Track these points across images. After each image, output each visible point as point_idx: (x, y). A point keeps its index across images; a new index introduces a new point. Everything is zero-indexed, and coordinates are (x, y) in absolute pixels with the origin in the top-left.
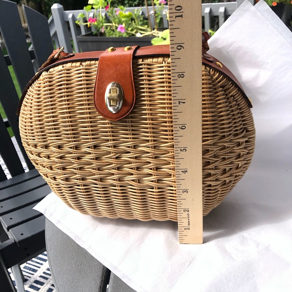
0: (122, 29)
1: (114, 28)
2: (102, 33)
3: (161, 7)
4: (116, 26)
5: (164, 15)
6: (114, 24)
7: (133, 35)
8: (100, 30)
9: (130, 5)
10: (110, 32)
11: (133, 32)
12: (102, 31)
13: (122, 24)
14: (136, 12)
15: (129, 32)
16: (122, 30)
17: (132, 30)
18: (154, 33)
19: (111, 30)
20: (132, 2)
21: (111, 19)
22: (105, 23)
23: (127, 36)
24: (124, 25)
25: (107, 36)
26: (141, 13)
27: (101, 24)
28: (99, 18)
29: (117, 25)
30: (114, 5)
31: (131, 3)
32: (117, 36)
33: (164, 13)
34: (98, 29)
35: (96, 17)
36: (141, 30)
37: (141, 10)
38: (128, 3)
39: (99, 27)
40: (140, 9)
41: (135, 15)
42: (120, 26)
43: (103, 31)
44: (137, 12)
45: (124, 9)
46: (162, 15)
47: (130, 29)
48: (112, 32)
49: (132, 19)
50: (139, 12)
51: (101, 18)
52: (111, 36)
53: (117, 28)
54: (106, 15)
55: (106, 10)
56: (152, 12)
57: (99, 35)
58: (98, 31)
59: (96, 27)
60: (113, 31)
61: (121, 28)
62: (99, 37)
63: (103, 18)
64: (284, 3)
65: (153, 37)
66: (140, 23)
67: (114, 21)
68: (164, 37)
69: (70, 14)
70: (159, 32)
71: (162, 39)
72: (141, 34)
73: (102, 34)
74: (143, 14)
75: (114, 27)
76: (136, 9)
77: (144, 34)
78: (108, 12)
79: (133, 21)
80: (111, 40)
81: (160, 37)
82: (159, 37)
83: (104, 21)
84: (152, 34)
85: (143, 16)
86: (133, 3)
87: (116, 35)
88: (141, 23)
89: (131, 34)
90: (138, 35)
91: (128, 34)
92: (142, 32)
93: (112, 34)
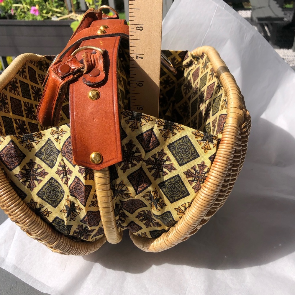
1: (25, 10)
2: (11, 15)
4: (27, 8)
6: (25, 5)
7: (48, 18)
8: (9, 11)
10: (21, 15)
11: (49, 15)
13: (35, 6)
15: (44, 15)
16: (35, 13)
17: (47, 13)
18: (72, 16)
19: (22, 12)
22: (14, 3)
23: (42, 19)
24: (37, 7)
25: (18, 18)
27: (10, 5)
29: (29, 7)
32: (31, 19)
34: (6, 11)
36: (57, 12)
39: (7, 9)
42: (33, 8)
43: (13, 14)
47: (44, 11)
48: (23, 14)
49: (46, 1)
52: (23, 20)
53: (28, 10)
57: (8, 17)
58: (6, 13)
59: (4, 9)
60: (25, 13)
61: (34, 10)
62: (8, 20)
65: (71, 20)
66: (55, 5)
67: (25, 2)
70: (77, 15)
72: (58, 17)
73: (12, 17)
75: (26, 8)
77: (60, 17)
79: (47, 3)
80: (23, 24)
81: (80, 21)
82: (78, 21)
83: (12, 2)
84: (70, 17)
87: (29, 18)
89: (46, 17)
90: (54, 19)
91: (43, 17)
92: (59, 15)
93: (24, 17)
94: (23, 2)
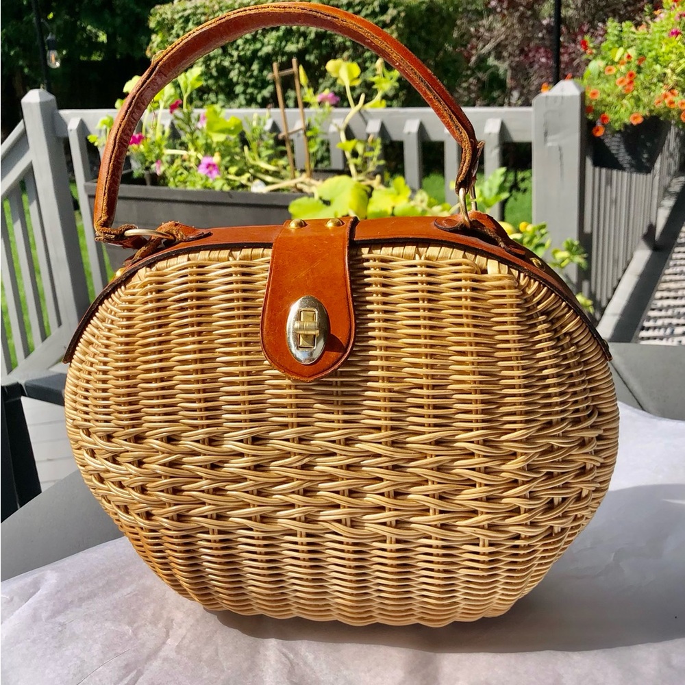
0: (211, 168)
1: (193, 165)
2: (156, 174)
3: (324, 113)
4: (197, 158)
5: (334, 133)
6: (192, 152)
7: (243, 186)
8: (153, 166)
9: (248, 97)
10: (181, 174)
11: (244, 179)
12: (158, 169)
13: (212, 155)
14: (254, 124)
15: (232, 177)
16: (210, 172)
17: (239, 174)
18: (302, 183)
19: (186, 168)
20: (256, 92)
21: (185, 138)
22: (168, 147)
23: (227, 188)
24: (216, 159)
25: (171, 186)
26: (268, 127)
27: (157, 151)
28: (154, 134)
29: (200, 156)
30: (205, 96)
31: (252, 94)
32: (199, 187)
33: (332, 129)
34: (147, 164)
35: (146, 131)
36: (267, 172)
37: (270, 117)
38: (244, 92)
39: (149, 159)
40: (267, 115)
41: (253, 131)
42: (207, 159)
43: (159, 173)
44: (259, 124)
45: (221, 111)
46: (326, 134)
47: (233, 170)
48: (185, 172)
49: (244, 141)
50: (265, 124)
51: (159, 134)
52: (181, 187)
53: (198, 163)
54: (172, 126)
55: (171, 112)
56: (299, 125)
57: (148, 181)
58: (147, 169)
59: (143, 159)
61: (209, 166)
62: (149, 187)
63: (163, 133)
64: (662, 119)
65: (299, 194)
66: (266, 153)
67: (193, 143)
68: (326, 198)
69: (72, 118)
70: (313, 181)
71: (321, 202)
72: (267, 183)
73: (157, 180)
74: (275, 128)
75: (193, 160)
76: (255, 116)
77: (273, 183)
78: (177, 118)
79: (246, 148)
80: (179, 198)
81: (317, 197)
82: (312, 195)
83: (164, 143)
84: (296, 185)
85: (275, 134)
86: (257, 94)
87: (194, 183)
88: (270, 152)
89: (237, 184)
90: (258, 188)
91: (229, 181)
92: (269, 179)
93: (185, 182)
94: (190, 145)
